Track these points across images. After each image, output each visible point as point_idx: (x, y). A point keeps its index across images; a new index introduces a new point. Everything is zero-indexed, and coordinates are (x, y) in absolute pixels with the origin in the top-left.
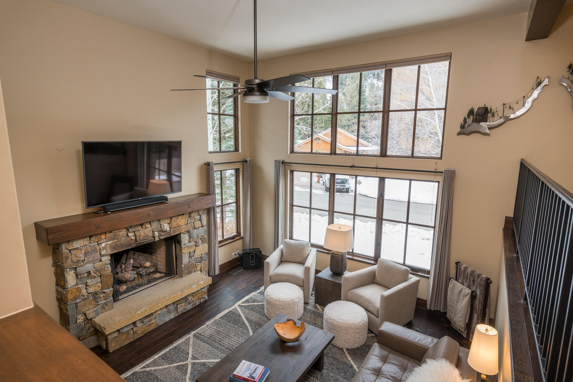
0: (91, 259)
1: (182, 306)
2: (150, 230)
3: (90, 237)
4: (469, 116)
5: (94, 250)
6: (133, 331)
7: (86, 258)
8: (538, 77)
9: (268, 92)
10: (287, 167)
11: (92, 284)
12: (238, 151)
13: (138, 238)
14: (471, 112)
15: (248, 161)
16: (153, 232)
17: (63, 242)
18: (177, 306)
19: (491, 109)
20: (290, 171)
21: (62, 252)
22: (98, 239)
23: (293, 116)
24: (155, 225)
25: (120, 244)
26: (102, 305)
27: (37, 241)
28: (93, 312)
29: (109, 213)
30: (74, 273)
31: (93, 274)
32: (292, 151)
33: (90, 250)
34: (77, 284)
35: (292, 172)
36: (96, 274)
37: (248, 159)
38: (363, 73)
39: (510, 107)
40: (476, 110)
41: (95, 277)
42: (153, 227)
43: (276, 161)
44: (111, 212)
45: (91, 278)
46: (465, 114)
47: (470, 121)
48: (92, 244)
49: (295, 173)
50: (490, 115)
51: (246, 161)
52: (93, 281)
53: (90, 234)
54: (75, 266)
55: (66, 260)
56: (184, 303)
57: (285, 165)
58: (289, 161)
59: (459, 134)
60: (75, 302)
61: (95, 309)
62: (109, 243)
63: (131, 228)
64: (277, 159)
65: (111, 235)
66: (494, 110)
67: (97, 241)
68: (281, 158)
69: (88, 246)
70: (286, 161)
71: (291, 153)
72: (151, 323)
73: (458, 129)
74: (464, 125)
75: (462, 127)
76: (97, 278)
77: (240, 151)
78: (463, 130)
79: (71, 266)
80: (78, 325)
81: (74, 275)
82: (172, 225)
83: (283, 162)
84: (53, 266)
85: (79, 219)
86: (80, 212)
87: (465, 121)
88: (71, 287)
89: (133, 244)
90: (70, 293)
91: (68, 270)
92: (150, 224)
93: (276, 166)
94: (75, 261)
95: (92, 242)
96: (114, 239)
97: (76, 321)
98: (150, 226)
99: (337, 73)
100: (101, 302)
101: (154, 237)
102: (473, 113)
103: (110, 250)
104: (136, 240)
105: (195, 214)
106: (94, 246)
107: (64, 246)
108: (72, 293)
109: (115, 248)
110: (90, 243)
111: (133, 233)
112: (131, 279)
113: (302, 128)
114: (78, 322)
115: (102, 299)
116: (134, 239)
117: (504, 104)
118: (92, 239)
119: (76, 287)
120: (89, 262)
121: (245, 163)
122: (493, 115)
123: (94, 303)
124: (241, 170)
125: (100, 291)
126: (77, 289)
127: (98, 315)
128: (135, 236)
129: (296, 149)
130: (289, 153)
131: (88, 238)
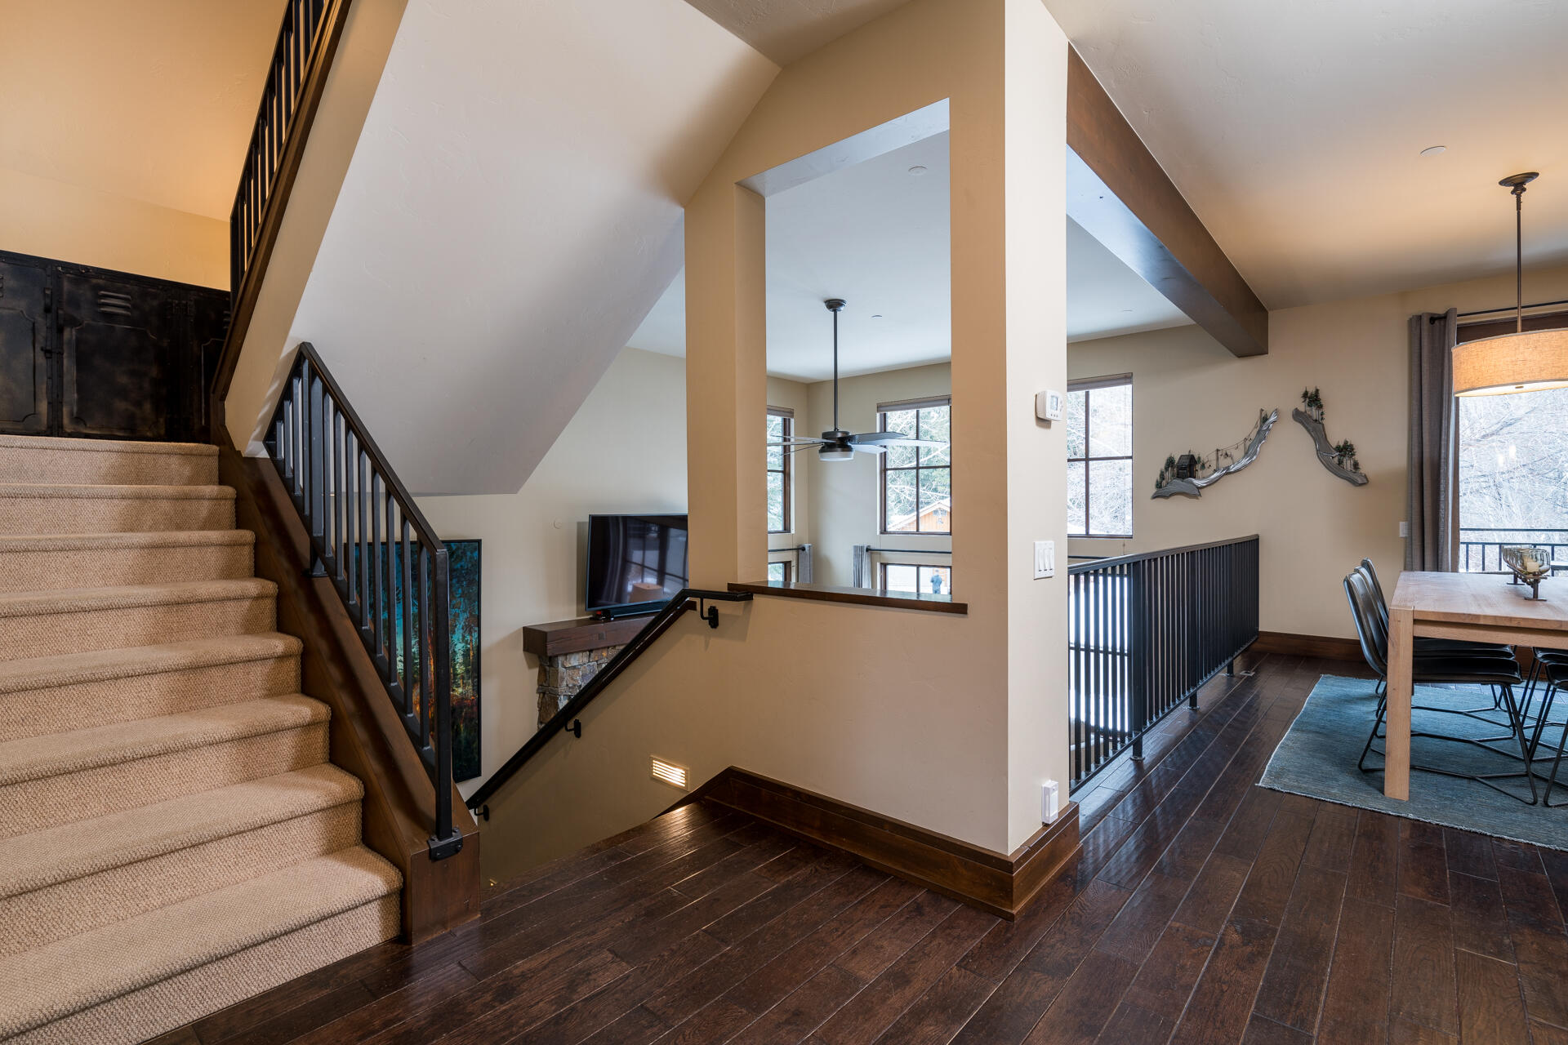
3: (591, 651)
4: (1167, 469)
5: (592, 673)
8: (1262, 410)
9: (852, 446)
10: (876, 556)
12: (789, 531)
14: (1170, 463)
15: (807, 549)
17: (561, 655)
19: (1199, 458)
20: (881, 564)
21: (557, 671)
22: (600, 656)
23: (884, 470)
27: (525, 655)
29: (612, 619)
32: (884, 531)
33: (588, 672)
35: (884, 566)
37: (806, 546)
39: (1226, 454)
40: (1177, 459)
43: (856, 547)
44: (615, 618)
46: (1162, 466)
47: (1168, 475)
48: (592, 663)
49: (889, 567)
50: (1198, 467)
51: (804, 549)
53: (591, 648)
54: (570, 694)
55: (560, 684)
57: (871, 553)
58: (876, 548)
59: (1155, 497)
64: (859, 544)
65: (613, 653)
66: (1204, 458)
67: (597, 659)
68: (865, 542)
69: (586, 666)
70: (873, 546)
71: (881, 533)
73: (1154, 490)
74: (1161, 483)
75: (1159, 485)
77: (793, 532)
78: (1161, 491)
79: (565, 692)
83: (868, 550)
84: (538, 692)
85: (574, 625)
86: (574, 617)
87: (1162, 476)
93: (856, 555)
94: (570, 685)
95: (592, 660)
102: (1173, 463)
106: (593, 666)
107: (561, 659)
110: (589, 662)
113: (900, 488)
117: (1218, 450)
118: (593, 655)
121: (800, 551)
122: (1203, 466)
124: (794, 564)
129: (890, 528)
130: (878, 533)
131: (588, 653)
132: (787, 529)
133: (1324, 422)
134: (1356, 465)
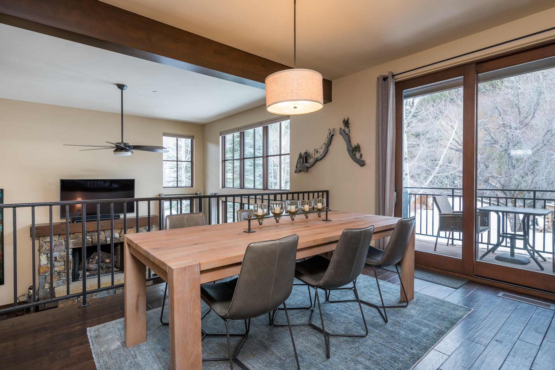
0: (58, 249)
1: (119, 291)
2: (104, 236)
3: (59, 235)
5: (61, 244)
6: (78, 300)
7: (55, 249)
8: (329, 129)
11: (57, 265)
13: (94, 240)
16: (106, 237)
17: (41, 237)
18: (116, 291)
19: (309, 153)
20: (222, 201)
21: (40, 243)
22: (64, 237)
23: (224, 161)
24: (108, 233)
25: (80, 243)
26: (64, 280)
28: (55, 284)
29: (75, 222)
30: (47, 256)
31: (58, 259)
32: (223, 187)
33: (58, 244)
34: (47, 264)
36: (61, 259)
37: (198, 193)
38: (256, 128)
39: (318, 151)
40: (302, 154)
41: (59, 261)
42: (106, 234)
44: (76, 222)
45: (57, 262)
46: (298, 157)
47: (300, 162)
48: (60, 240)
50: (309, 157)
52: (59, 264)
54: (47, 252)
55: (42, 248)
56: (122, 289)
59: (295, 172)
60: (44, 275)
61: (57, 282)
62: (72, 241)
63: (89, 233)
65: (74, 236)
66: (311, 153)
69: (57, 241)
72: (92, 297)
75: (297, 167)
76: (61, 262)
77: (194, 187)
78: (297, 169)
79: (44, 252)
80: (45, 289)
81: (46, 258)
82: (121, 234)
88: (43, 265)
89: (90, 244)
90: (42, 268)
91: (42, 254)
92: (104, 232)
94: (48, 249)
95: (60, 239)
96: (76, 239)
97: (44, 287)
98: (104, 233)
99: (243, 130)
100: (62, 278)
101: (106, 241)
102: (301, 156)
103: (72, 245)
104: (92, 242)
105: (142, 228)
106: (61, 241)
107: (41, 239)
108: (43, 268)
109: (76, 245)
110: (59, 239)
111: (90, 237)
112: (94, 269)
114: (45, 288)
115: (64, 276)
116: (91, 241)
117: (315, 149)
118: (60, 237)
119: (46, 265)
120: (57, 251)
123: (58, 277)
125: (63, 271)
126: (46, 266)
127: (59, 286)
128: (92, 238)
130: (221, 188)
131: (58, 236)
132: (192, 186)
133: (350, 135)
134: (361, 156)
